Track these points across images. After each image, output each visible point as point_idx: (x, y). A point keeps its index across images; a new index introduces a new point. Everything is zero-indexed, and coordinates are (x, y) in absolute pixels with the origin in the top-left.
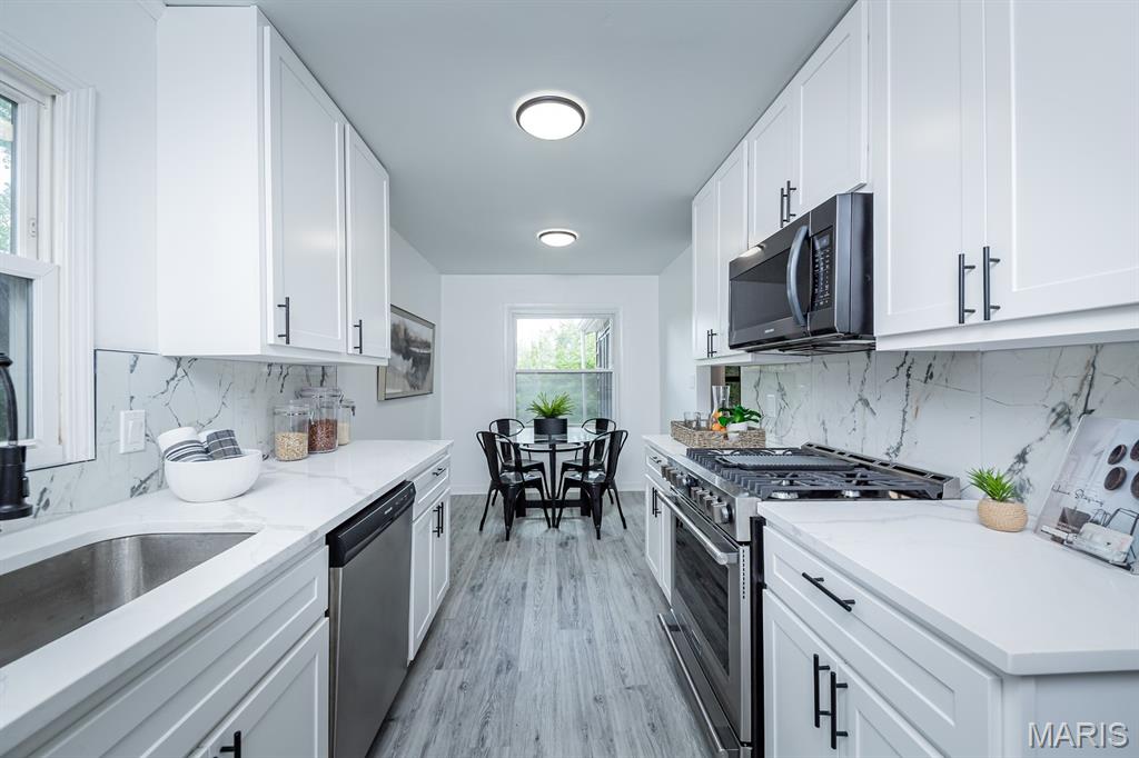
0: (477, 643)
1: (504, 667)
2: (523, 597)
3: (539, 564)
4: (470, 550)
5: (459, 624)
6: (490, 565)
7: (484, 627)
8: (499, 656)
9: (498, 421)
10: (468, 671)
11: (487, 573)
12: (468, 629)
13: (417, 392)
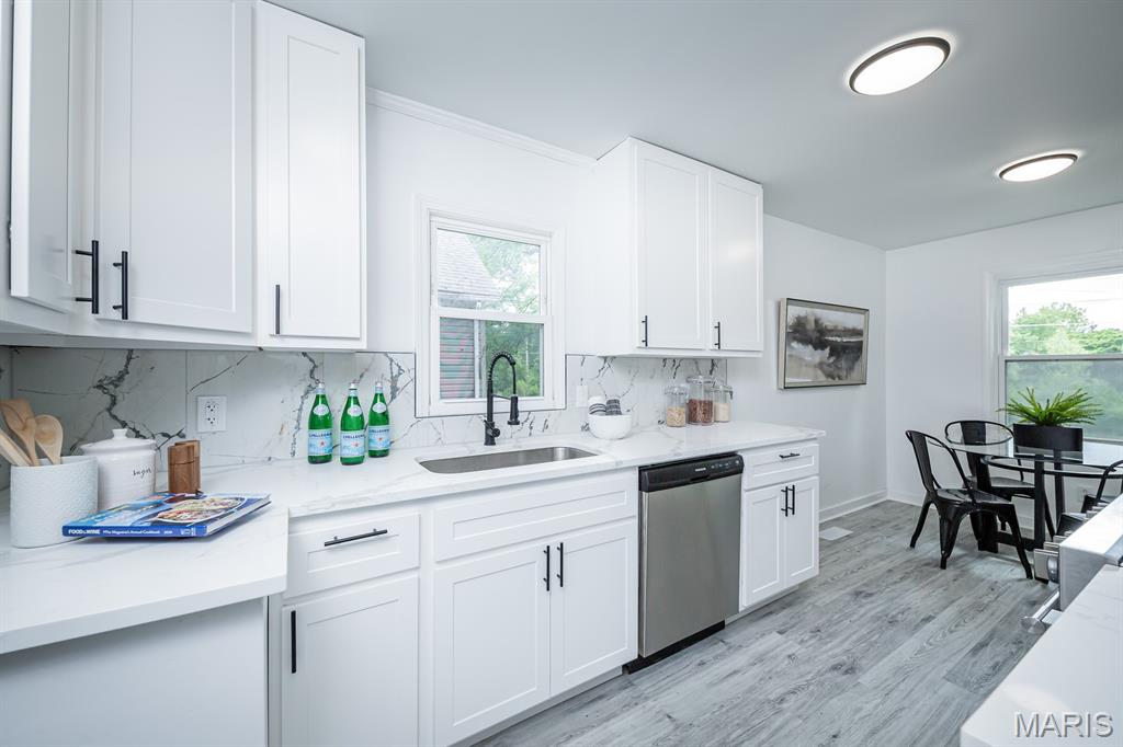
0: (830, 635)
1: (844, 668)
2: (917, 628)
3: (972, 606)
4: (882, 560)
5: (823, 612)
6: (896, 582)
7: (847, 627)
8: (845, 658)
9: (964, 424)
10: (803, 650)
11: (887, 587)
12: (828, 621)
13: (837, 381)
